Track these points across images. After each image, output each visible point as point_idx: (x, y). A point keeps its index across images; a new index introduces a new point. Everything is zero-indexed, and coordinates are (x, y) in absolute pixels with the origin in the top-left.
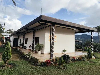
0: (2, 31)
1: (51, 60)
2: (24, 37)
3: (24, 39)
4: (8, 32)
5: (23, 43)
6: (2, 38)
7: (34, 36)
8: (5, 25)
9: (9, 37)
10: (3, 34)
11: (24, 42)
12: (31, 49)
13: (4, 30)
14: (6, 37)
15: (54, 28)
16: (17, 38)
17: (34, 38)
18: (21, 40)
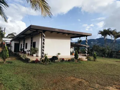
0: (2, 36)
1: (41, 60)
2: (24, 42)
3: (24, 44)
4: (9, 36)
5: (24, 48)
6: (2, 43)
7: (32, 41)
8: (5, 29)
9: (10, 42)
10: (4, 39)
11: (24, 46)
12: (29, 53)
13: (5, 34)
14: (6, 43)
15: (44, 34)
16: (18, 43)
17: (31, 43)
18: (21, 45)
